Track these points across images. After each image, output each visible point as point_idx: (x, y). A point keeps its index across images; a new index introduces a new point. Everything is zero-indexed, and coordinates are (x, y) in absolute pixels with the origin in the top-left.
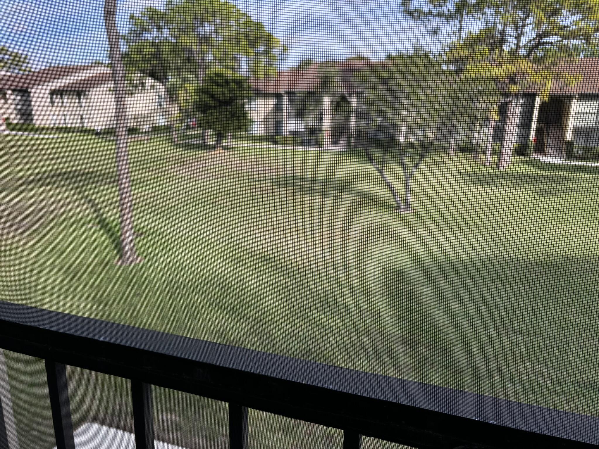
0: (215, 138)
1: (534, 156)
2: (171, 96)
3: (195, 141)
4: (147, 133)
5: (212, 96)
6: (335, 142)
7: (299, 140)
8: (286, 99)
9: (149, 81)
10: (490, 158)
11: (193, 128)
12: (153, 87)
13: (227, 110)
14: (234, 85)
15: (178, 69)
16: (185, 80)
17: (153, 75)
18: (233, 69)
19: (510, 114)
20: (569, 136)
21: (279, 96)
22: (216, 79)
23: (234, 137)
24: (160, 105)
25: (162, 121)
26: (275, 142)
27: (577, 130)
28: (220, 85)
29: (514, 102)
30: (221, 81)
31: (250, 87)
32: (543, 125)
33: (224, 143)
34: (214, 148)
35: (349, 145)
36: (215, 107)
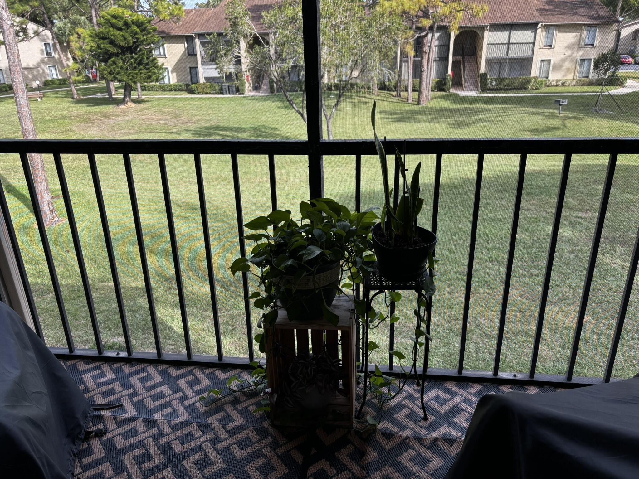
0: (122, 91)
1: (453, 90)
2: (61, 43)
3: (99, 96)
4: (38, 89)
5: (112, 42)
6: (256, 88)
7: (217, 87)
8: (197, 41)
9: (32, 27)
10: (412, 95)
11: (95, 81)
12: (37, 33)
13: (132, 57)
14: (135, 28)
15: (65, 10)
16: (75, 23)
17: (34, 19)
18: (132, 8)
19: (426, 49)
20: (483, 69)
21: (189, 39)
22: (114, 21)
23: (144, 89)
24: (49, 54)
25: (54, 74)
26: (192, 92)
27: (490, 62)
28: (120, 29)
29: (430, 35)
30: (120, 24)
31: (155, 30)
32: (459, 58)
33: (134, 95)
34: (122, 102)
35: (272, 90)
36: (117, 55)
